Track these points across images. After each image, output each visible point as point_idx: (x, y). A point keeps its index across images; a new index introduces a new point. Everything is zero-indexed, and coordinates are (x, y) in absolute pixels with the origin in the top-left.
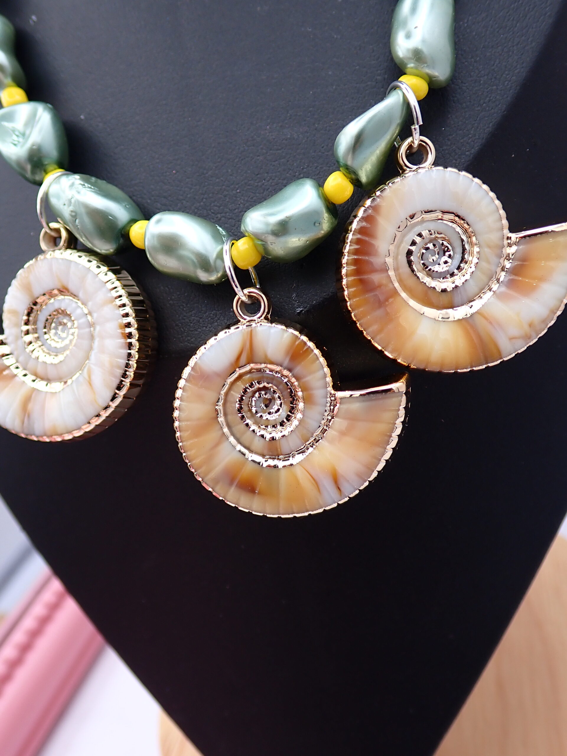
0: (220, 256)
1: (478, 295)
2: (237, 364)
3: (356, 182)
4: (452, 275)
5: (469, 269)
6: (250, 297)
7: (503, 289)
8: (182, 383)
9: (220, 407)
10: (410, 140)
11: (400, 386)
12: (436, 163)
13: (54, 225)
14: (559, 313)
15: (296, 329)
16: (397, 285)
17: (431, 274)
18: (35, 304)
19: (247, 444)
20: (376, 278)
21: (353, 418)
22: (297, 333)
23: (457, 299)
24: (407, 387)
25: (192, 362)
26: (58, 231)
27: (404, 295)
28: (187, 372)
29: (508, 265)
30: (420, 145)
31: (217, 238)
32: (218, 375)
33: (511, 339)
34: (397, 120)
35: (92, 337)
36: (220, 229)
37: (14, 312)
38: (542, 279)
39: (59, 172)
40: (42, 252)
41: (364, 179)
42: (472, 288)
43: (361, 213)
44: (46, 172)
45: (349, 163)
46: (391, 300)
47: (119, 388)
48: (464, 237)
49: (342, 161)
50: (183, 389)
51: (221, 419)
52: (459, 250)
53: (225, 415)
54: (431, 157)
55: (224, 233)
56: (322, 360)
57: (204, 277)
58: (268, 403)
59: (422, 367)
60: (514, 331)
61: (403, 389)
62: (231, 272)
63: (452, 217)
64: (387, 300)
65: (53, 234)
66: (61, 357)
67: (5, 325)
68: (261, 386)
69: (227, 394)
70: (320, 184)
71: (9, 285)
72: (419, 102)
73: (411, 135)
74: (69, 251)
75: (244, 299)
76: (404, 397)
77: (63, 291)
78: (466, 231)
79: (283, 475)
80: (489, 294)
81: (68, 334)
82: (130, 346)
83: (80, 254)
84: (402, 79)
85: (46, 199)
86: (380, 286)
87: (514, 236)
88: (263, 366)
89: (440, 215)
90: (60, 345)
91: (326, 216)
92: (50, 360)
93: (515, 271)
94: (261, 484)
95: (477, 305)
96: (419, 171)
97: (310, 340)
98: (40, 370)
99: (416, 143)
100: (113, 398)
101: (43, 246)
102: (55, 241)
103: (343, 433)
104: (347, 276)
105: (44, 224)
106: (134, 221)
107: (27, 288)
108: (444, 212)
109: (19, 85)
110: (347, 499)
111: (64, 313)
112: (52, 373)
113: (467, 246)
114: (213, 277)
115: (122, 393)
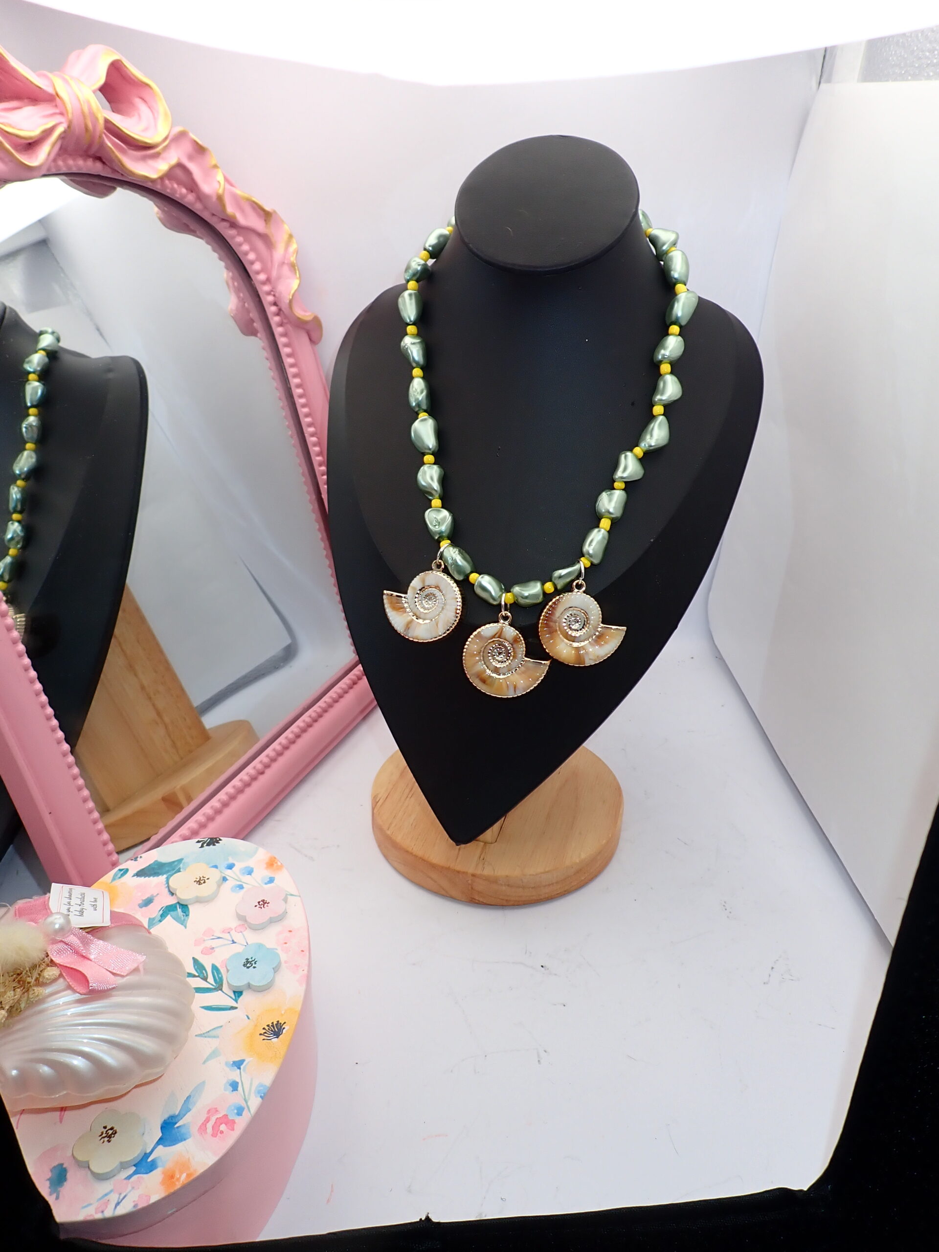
0: (500, 597)
1: (583, 641)
2: (494, 637)
3: (556, 588)
4: (578, 631)
5: (584, 631)
6: (505, 614)
7: (593, 642)
8: (472, 636)
9: (482, 650)
10: (578, 581)
11: (548, 663)
12: (584, 592)
13: (440, 561)
14: (609, 655)
15: (518, 631)
16: (558, 629)
17: (570, 628)
18: (424, 588)
19: (487, 665)
20: (551, 624)
21: (528, 669)
22: (518, 633)
23: (576, 640)
24: (550, 664)
25: (479, 630)
26: (440, 563)
27: (559, 632)
28: (475, 633)
29: (597, 634)
30: (581, 584)
31: (501, 589)
32: (486, 638)
33: (590, 659)
34: (576, 574)
35: (443, 609)
36: (503, 586)
37: (414, 588)
38: (606, 643)
39: (449, 542)
40: (432, 569)
41: (559, 587)
42: (582, 638)
43: (554, 600)
44: (443, 540)
45: (556, 582)
46: (554, 633)
47: (448, 630)
48: (586, 620)
49: (553, 579)
50: (472, 639)
51: (481, 654)
52: (583, 623)
53: (483, 652)
54: (584, 589)
55: (503, 587)
56: (524, 645)
57: (491, 601)
58: (500, 653)
59: (557, 659)
60: (591, 657)
61: (549, 664)
62: (503, 603)
63: (584, 612)
64: (553, 632)
65: (438, 564)
66: (426, 611)
67: (409, 591)
68: (500, 647)
69: (486, 645)
70: (543, 584)
71: (415, 577)
72: (585, 568)
73: (579, 579)
74: (444, 574)
75: (504, 615)
76: (548, 667)
77: (437, 587)
78: (587, 618)
79: (497, 680)
80: (588, 641)
81: (432, 603)
82: (457, 617)
83: (448, 576)
84: (582, 559)
85: (442, 553)
86: (552, 627)
87: (602, 625)
88: (503, 640)
89: (580, 610)
90: (427, 606)
91: (541, 597)
92: (422, 610)
93: (599, 637)
94: (488, 682)
95: (583, 644)
96: (578, 593)
97: (522, 637)
98: (418, 614)
99: (580, 583)
100: (445, 633)
101: (433, 567)
102: (439, 566)
103: (523, 673)
104: (542, 620)
105: (438, 559)
106: (472, 572)
107: (423, 581)
108: (582, 609)
109: (440, 499)
110: (516, 696)
111: (434, 595)
112: (422, 616)
113: (586, 623)
114: (495, 603)
115: (448, 632)
